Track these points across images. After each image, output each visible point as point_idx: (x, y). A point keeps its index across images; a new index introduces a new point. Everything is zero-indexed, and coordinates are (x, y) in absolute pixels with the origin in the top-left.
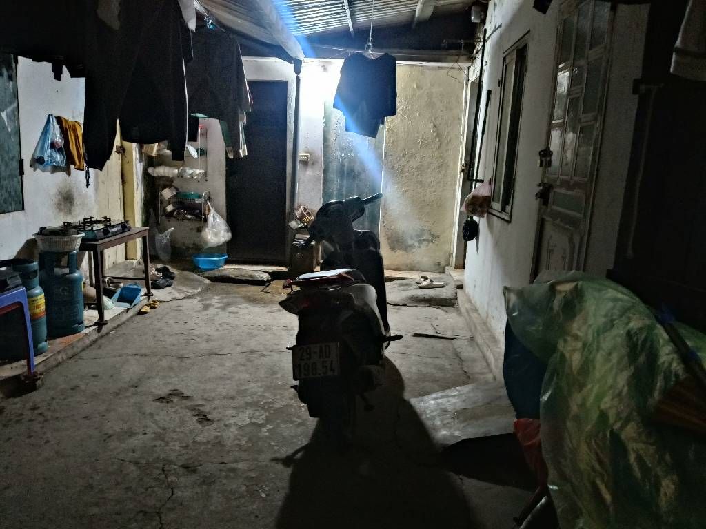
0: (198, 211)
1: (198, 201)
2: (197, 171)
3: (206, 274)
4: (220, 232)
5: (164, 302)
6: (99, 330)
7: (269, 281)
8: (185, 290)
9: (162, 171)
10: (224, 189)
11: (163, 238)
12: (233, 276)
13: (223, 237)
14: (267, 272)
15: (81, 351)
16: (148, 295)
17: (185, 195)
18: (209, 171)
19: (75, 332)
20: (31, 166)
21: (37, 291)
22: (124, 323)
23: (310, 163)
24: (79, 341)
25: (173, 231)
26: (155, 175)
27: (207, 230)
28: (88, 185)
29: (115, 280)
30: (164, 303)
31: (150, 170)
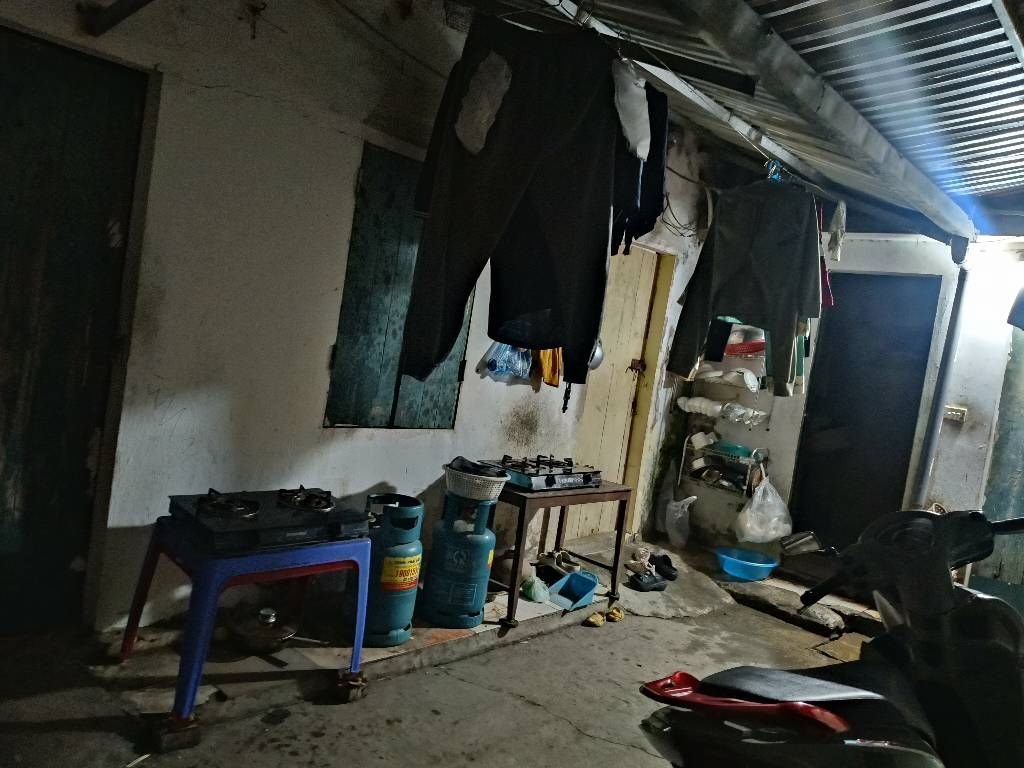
0: (742, 477)
1: (744, 460)
2: (751, 412)
3: (731, 586)
4: (770, 520)
5: (637, 615)
6: (502, 633)
7: (839, 631)
8: (682, 604)
9: (697, 405)
10: (794, 448)
11: (678, 509)
12: (775, 604)
13: (775, 529)
14: (839, 613)
15: (458, 660)
16: (612, 596)
17: (727, 449)
18: (774, 414)
19: (460, 625)
20: (477, 371)
21: (413, 550)
22: (551, 632)
23: (966, 426)
24: (460, 641)
25: (696, 501)
26: (687, 410)
27: (748, 511)
28: (565, 409)
29: (573, 559)
30: (634, 617)
31: (681, 402)
